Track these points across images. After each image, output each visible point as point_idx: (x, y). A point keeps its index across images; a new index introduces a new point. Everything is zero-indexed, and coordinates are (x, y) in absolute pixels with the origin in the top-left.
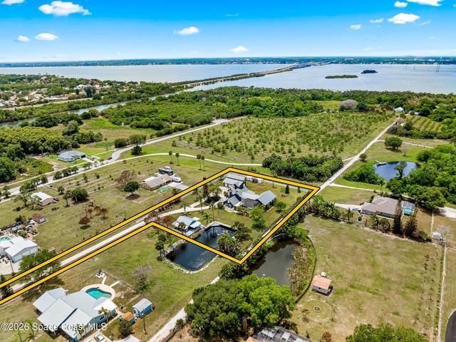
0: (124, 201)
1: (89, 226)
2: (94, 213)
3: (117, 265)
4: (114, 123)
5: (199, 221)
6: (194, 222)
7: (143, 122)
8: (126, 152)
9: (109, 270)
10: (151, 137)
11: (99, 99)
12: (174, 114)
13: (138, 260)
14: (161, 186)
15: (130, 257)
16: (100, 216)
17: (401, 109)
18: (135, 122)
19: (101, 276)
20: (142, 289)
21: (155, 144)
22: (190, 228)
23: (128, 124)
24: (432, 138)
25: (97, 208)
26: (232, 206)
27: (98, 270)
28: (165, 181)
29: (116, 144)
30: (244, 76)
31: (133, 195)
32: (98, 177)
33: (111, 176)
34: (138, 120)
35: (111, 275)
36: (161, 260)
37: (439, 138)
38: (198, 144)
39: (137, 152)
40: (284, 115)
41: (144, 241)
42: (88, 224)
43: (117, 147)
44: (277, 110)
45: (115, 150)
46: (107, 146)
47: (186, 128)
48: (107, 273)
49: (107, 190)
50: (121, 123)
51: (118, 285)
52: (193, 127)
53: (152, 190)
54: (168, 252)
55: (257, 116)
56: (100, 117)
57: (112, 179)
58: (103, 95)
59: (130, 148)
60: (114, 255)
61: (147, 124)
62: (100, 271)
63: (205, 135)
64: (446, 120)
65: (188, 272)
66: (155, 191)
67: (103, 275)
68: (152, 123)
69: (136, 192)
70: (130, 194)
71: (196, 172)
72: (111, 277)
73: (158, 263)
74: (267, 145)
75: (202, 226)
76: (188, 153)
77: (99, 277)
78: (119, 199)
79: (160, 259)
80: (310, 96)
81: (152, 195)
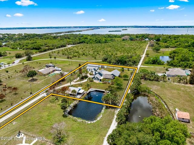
0: (28, 83)
1: (5, 100)
2: (8, 91)
3: (33, 125)
4: (13, 48)
5: (82, 89)
6: (80, 89)
7: (29, 46)
8: (23, 60)
9: (27, 130)
10: (36, 53)
11: (2, 40)
12: (46, 43)
13: (49, 119)
14: (50, 73)
15: (42, 118)
16: (12, 93)
17: (147, 39)
18: (25, 47)
19: (21, 136)
20: (59, 142)
21: (39, 55)
22: (79, 94)
23: (21, 48)
24: (168, 47)
25: (9, 87)
26: (98, 79)
27: (18, 132)
28: (52, 70)
29: (16, 56)
30: (74, 32)
31: (33, 79)
32: (7, 72)
33: (16, 71)
34: (27, 46)
35: (29, 134)
36: (66, 117)
37: (171, 47)
38: (63, 54)
39: (29, 59)
40: (100, 42)
41: (48, 105)
42: (4, 98)
43: (16, 58)
44: (96, 41)
45: (16, 59)
46: (11, 58)
47: (54, 48)
48: (26, 133)
49: (14, 78)
50: (17, 48)
51: (37, 142)
52: (57, 48)
53: (45, 75)
54: (69, 110)
55: (87, 43)
56: (4, 47)
57: (17, 72)
58: (4, 39)
59: (25, 58)
60: (28, 118)
61: (32, 48)
62: (20, 132)
63: (65, 50)
64: (168, 42)
65: (89, 122)
66: (47, 76)
67: (22, 135)
68: (35, 47)
69: (35, 77)
70: (31, 78)
71: (67, 66)
72: (29, 136)
73: (65, 119)
74: (99, 53)
75: (85, 92)
76: (59, 58)
77: (19, 137)
78: (24, 82)
79: (64, 116)
80: (107, 36)
81: (45, 78)
